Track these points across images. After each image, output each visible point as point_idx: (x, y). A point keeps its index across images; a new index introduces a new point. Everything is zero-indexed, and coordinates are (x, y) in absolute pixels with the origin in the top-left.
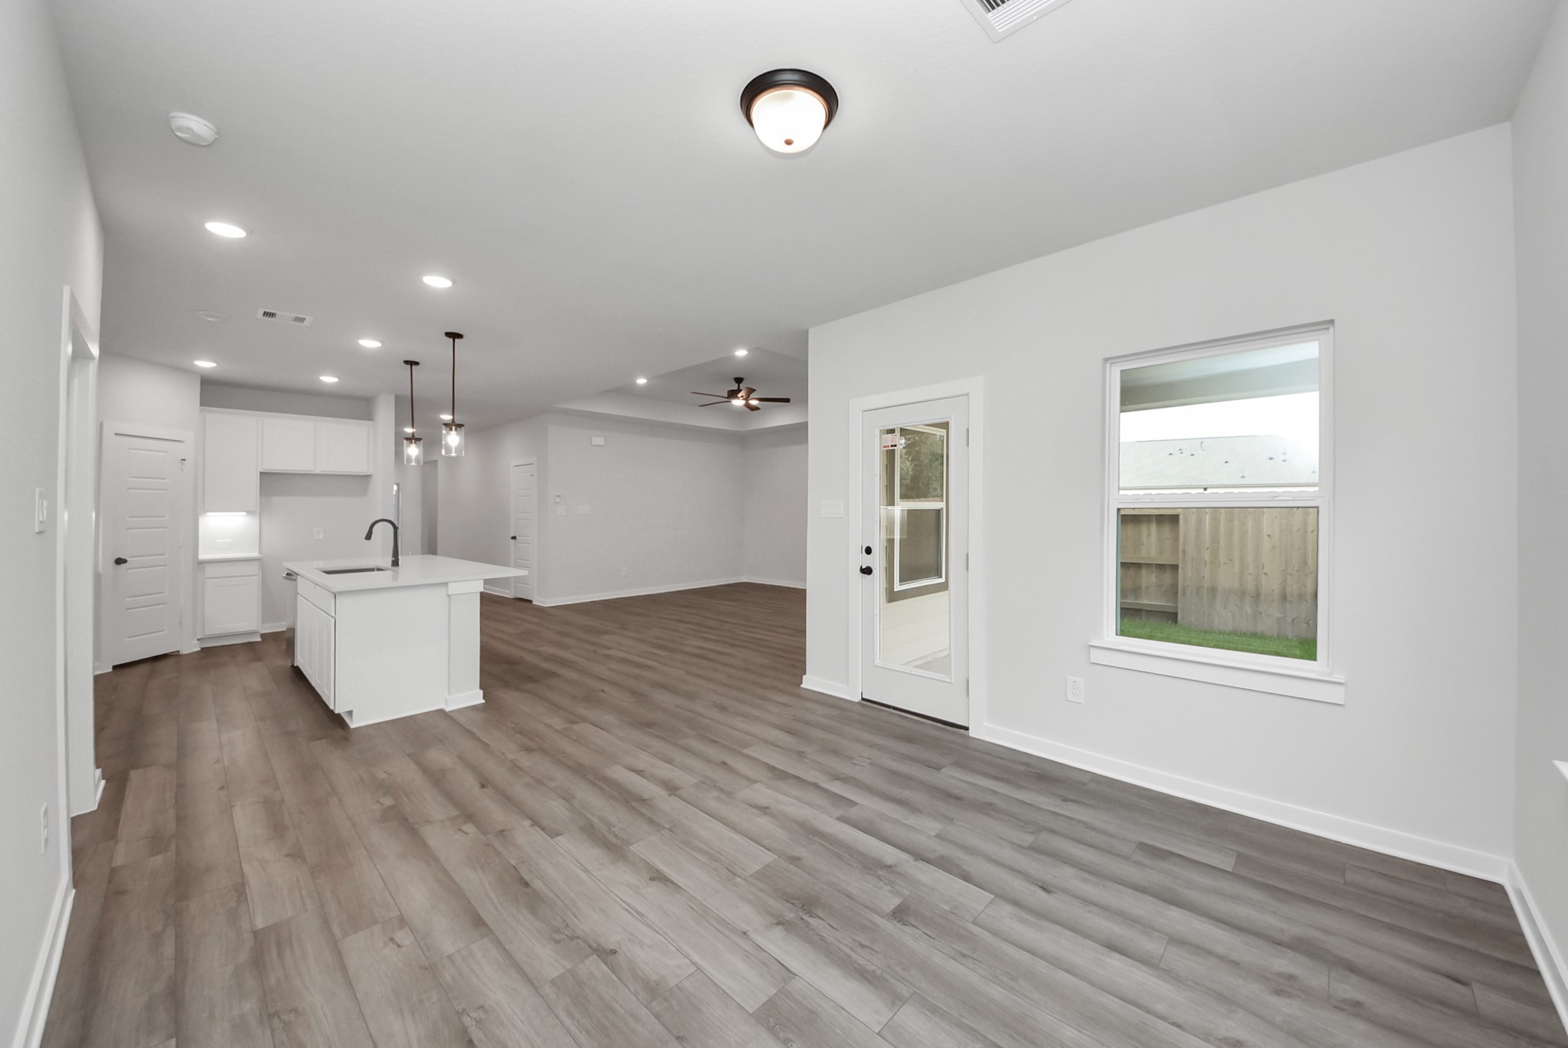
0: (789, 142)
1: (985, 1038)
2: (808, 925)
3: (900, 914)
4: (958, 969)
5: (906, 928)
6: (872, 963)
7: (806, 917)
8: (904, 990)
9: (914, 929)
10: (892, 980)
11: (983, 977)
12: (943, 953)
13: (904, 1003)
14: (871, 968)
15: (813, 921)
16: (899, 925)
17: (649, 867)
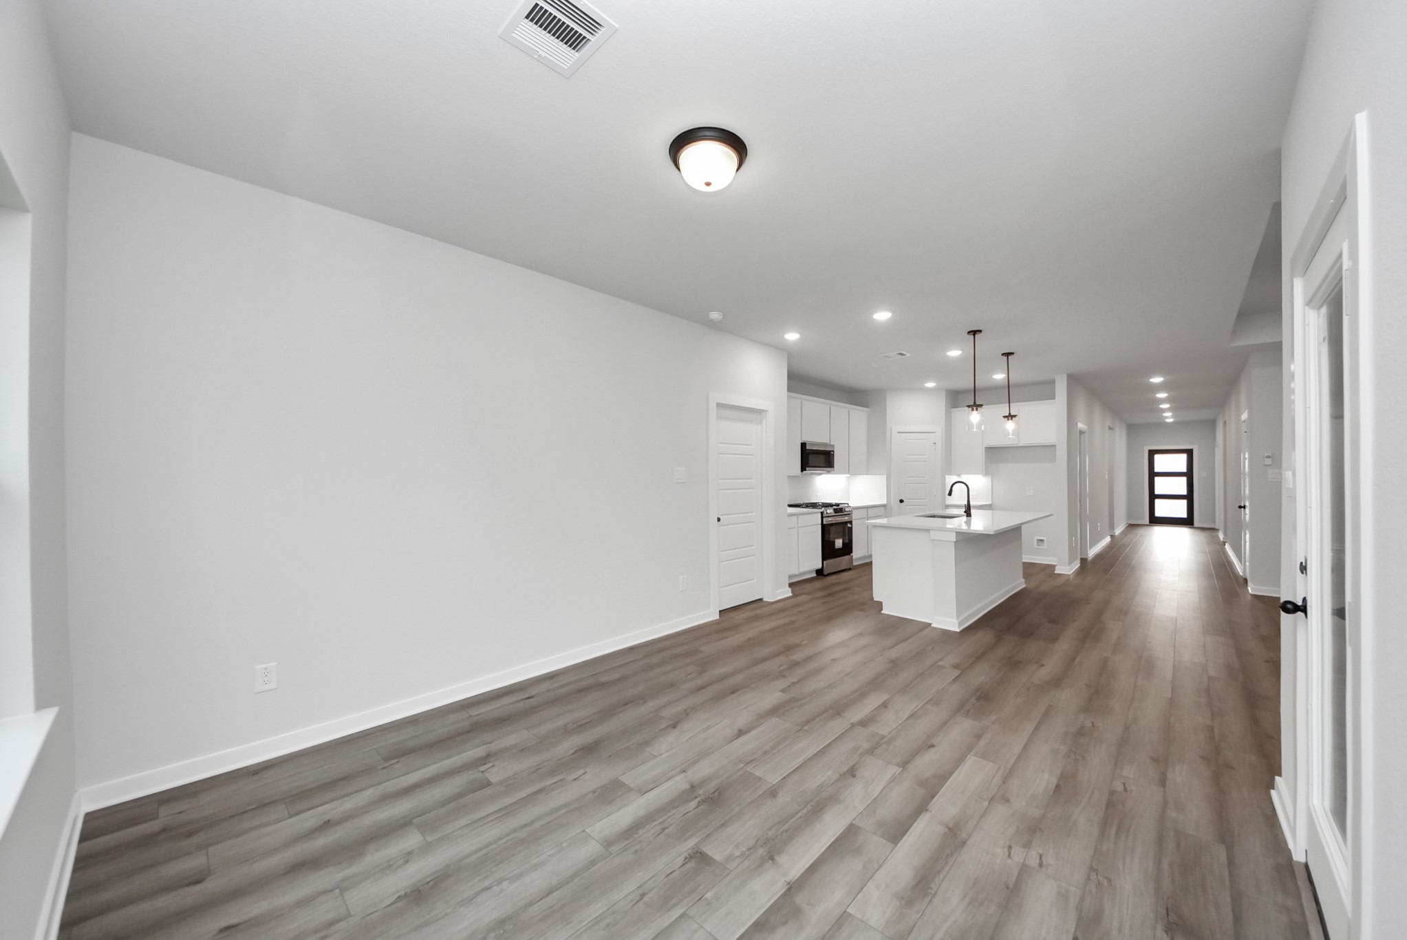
0: (708, 184)
1: (558, 889)
2: (692, 800)
3: (699, 858)
4: (628, 888)
5: (682, 858)
6: (647, 833)
7: (697, 800)
8: (615, 848)
9: (680, 865)
10: (626, 843)
11: (615, 904)
12: (649, 880)
13: (604, 847)
14: (641, 832)
15: (694, 804)
16: (686, 855)
17: (749, 731)
